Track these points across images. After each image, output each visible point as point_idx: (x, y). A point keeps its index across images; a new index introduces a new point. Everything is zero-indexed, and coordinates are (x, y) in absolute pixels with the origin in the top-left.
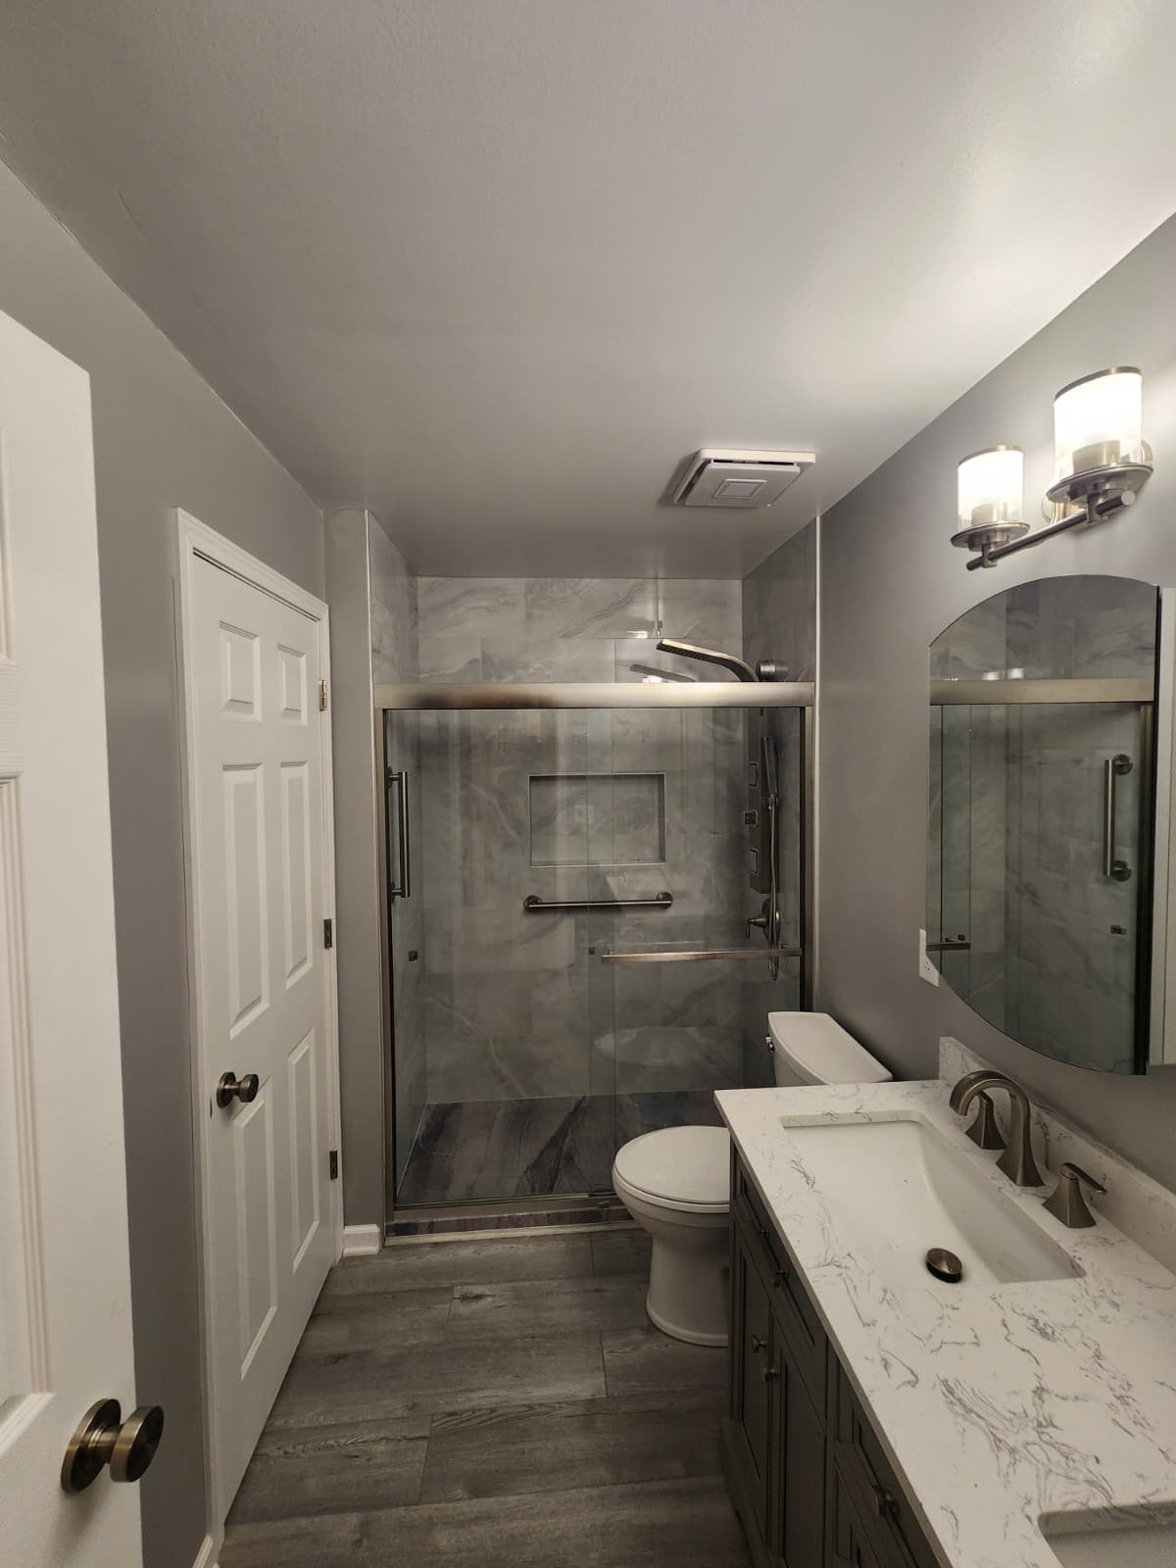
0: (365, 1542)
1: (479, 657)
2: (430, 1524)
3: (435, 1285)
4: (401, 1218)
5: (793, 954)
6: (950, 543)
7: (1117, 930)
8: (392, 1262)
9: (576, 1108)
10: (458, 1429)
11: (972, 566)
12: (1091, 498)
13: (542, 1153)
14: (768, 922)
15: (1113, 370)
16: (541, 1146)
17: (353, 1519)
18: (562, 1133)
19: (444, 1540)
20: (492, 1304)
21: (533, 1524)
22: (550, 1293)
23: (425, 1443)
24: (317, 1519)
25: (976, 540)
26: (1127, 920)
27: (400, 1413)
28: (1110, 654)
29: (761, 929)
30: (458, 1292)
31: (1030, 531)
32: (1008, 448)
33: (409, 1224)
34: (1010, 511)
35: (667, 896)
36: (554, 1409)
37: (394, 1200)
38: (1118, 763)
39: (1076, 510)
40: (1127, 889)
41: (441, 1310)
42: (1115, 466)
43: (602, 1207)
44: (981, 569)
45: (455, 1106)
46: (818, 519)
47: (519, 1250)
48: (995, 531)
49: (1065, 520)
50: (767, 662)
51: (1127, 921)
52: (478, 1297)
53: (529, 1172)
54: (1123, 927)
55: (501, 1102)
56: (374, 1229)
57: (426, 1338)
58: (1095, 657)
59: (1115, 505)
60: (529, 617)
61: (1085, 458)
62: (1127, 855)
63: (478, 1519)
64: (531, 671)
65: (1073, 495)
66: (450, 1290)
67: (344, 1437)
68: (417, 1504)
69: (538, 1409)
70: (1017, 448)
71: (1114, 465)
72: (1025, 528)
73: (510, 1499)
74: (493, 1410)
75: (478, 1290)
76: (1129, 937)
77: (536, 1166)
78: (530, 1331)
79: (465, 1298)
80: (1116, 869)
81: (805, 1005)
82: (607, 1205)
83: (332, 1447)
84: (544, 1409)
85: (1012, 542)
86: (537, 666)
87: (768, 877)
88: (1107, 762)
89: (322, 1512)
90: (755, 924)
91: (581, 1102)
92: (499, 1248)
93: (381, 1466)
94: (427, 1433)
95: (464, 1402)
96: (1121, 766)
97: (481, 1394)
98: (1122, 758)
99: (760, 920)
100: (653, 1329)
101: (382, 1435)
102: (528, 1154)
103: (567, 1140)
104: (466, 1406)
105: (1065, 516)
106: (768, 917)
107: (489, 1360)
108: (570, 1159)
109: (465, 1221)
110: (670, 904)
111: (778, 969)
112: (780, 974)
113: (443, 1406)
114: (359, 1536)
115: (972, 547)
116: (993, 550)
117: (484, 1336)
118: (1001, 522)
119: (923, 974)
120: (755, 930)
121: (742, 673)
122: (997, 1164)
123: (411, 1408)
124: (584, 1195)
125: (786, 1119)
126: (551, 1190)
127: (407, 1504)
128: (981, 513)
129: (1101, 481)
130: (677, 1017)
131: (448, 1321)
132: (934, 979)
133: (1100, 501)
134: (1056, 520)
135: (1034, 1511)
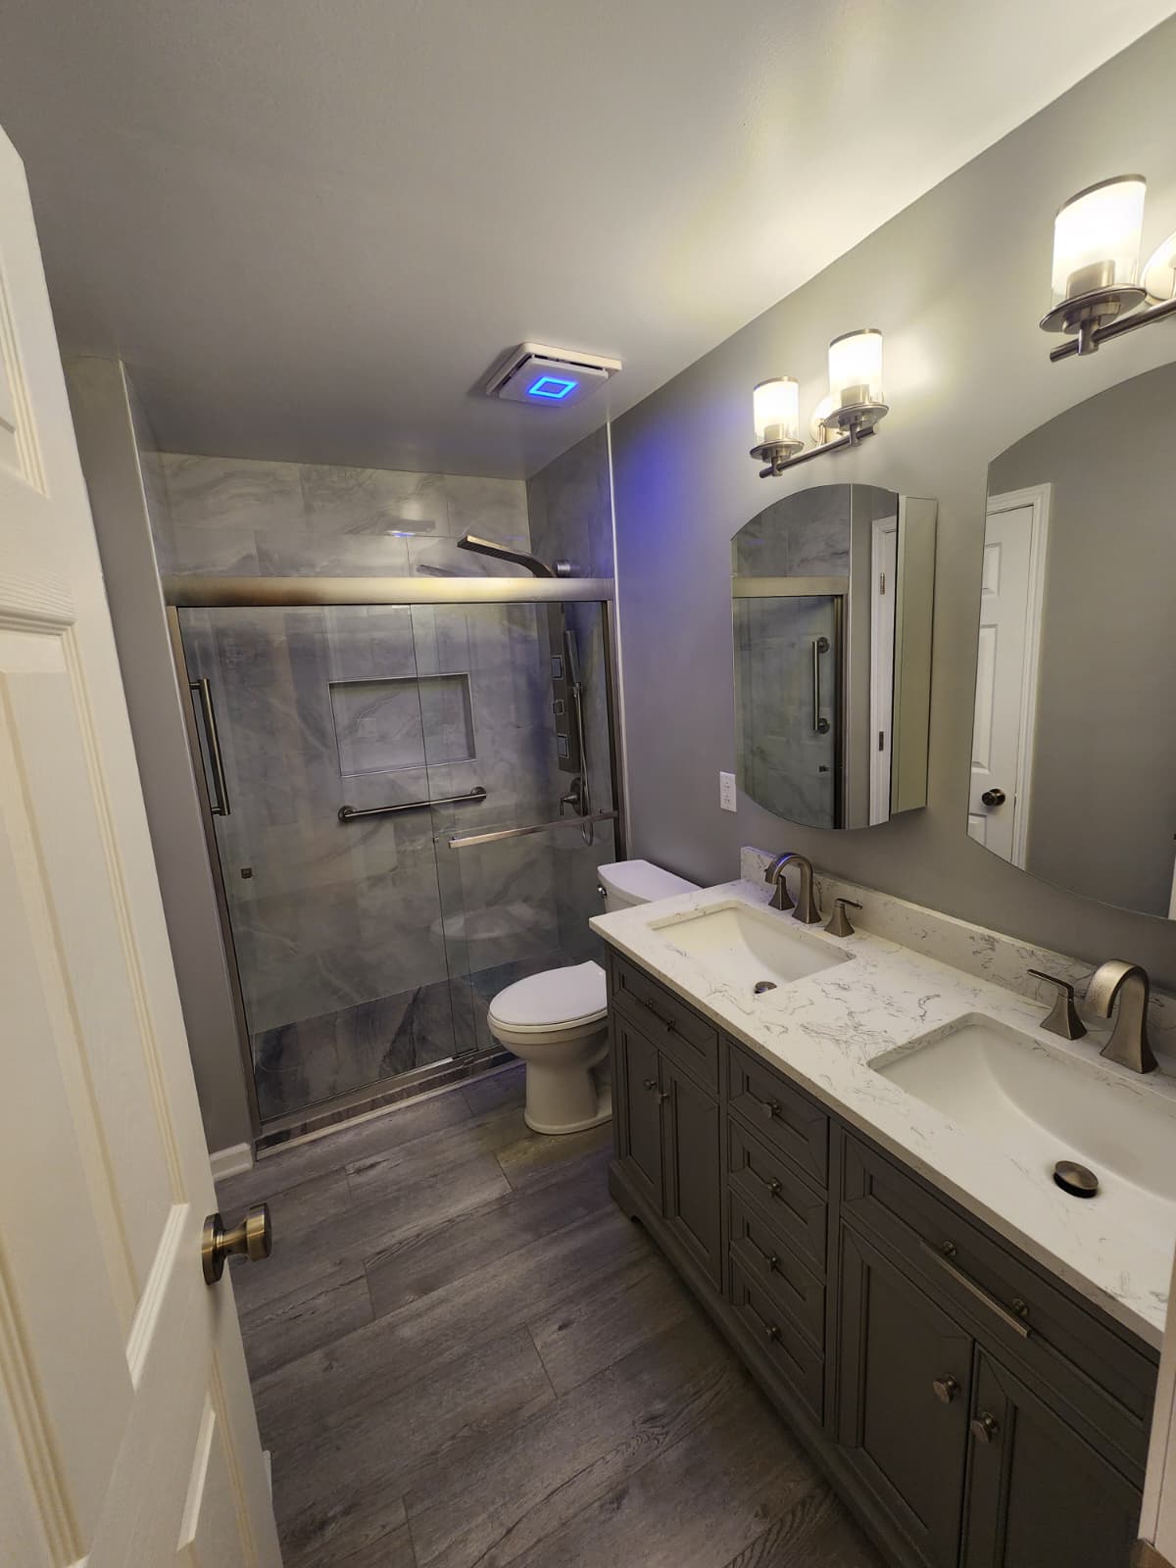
0: (335, 1365)
1: (254, 552)
2: (392, 1328)
3: (325, 1172)
4: (270, 1130)
5: (607, 817)
6: (749, 455)
7: (823, 769)
8: (271, 1170)
9: (415, 999)
10: (390, 1259)
11: (763, 475)
12: (852, 428)
13: (394, 1042)
14: (579, 798)
15: (867, 330)
16: (392, 1037)
17: (317, 1355)
18: (408, 1021)
19: (406, 1332)
20: (388, 1167)
21: (481, 1289)
22: (439, 1141)
23: (364, 1280)
24: (279, 1372)
25: (769, 454)
26: (827, 760)
27: (330, 1271)
28: (814, 559)
29: (571, 805)
30: (351, 1169)
31: (804, 448)
32: (789, 380)
33: (280, 1133)
34: (791, 431)
35: (480, 790)
36: (472, 1214)
37: (258, 1119)
38: (821, 644)
39: (835, 436)
40: (828, 738)
41: (340, 1187)
42: (868, 405)
43: (467, 1063)
44: (770, 477)
45: (288, 1028)
46: (608, 425)
47: (399, 1120)
48: (782, 447)
49: (827, 445)
50: (563, 562)
51: (828, 762)
52: (372, 1166)
53: (387, 1060)
54: (827, 766)
55: (336, 1012)
56: (245, 1147)
57: (332, 1211)
58: (803, 561)
59: (869, 432)
60: (308, 508)
61: (849, 396)
62: (827, 713)
63: (432, 1307)
64: (318, 570)
65: (842, 423)
66: (343, 1168)
67: (280, 1309)
68: (374, 1319)
69: (458, 1220)
70: (795, 381)
71: (867, 403)
72: (799, 446)
73: (456, 1283)
74: (418, 1235)
75: (369, 1162)
76: (829, 774)
77: (391, 1053)
78: (431, 1173)
79: (359, 1171)
80: (821, 724)
81: (620, 856)
82: (472, 1062)
83: (271, 1319)
84: (463, 1218)
85: (793, 457)
86: (325, 563)
87: (576, 760)
88: (814, 643)
89: (279, 1366)
90: (568, 801)
91: (418, 992)
92: (379, 1125)
93: (328, 1312)
94: (363, 1273)
95: (388, 1241)
96: (822, 647)
97: (404, 1229)
98: (823, 640)
99: (572, 797)
100: (536, 1135)
101: (319, 1292)
102: (381, 1047)
103: (415, 1027)
104: (393, 1241)
105: (826, 442)
106: (579, 794)
107: (401, 1205)
108: (423, 1039)
109: (339, 1113)
110: (484, 797)
111: (592, 835)
112: (594, 839)
113: (370, 1250)
114: (326, 1364)
115: (765, 459)
116: (779, 462)
117: (389, 1191)
118: (785, 439)
119: (724, 805)
120: (568, 807)
121: (539, 571)
122: (793, 916)
123: (340, 1263)
124: (450, 1060)
125: (649, 925)
126: (414, 1066)
127: (364, 1325)
128: (771, 430)
129: (860, 414)
130: (498, 898)
131: (350, 1191)
132: (733, 808)
133: (858, 430)
134: (822, 440)
135: (864, 1061)
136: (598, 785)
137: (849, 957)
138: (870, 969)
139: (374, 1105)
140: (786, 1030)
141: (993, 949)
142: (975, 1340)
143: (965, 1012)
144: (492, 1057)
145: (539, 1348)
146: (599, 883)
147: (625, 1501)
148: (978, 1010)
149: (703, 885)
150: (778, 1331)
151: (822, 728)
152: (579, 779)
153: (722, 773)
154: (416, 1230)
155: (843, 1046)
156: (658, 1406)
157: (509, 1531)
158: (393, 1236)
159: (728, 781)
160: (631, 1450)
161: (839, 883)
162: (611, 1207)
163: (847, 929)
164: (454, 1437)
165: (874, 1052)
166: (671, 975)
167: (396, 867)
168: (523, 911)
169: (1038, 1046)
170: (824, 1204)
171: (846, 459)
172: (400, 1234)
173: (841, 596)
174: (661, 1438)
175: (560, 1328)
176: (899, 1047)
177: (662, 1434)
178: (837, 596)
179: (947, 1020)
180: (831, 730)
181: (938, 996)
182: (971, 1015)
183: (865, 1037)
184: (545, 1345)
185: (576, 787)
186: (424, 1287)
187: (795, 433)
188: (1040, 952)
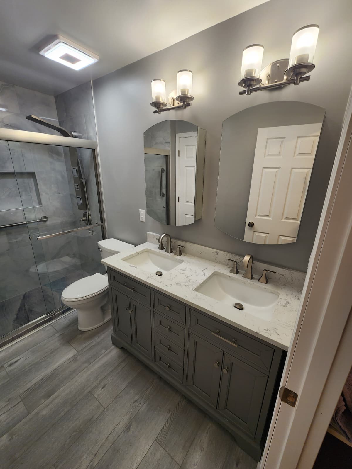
0: (14, 436)
2: (37, 414)
5: (99, 225)
6: (150, 105)
7: (164, 207)
9: (24, 297)
10: (32, 391)
11: (155, 112)
12: (184, 102)
14: (87, 219)
15: (188, 70)
16: (17, 313)
17: (6, 436)
18: (23, 305)
19: (44, 412)
20: (23, 360)
21: (71, 387)
22: (45, 344)
23: (22, 402)
25: (157, 105)
26: (164, 205)
27: (4, 405)
28: (160, 143)
29: (83, 221)
30: (6, 366)
31: (168, 106)
32: (163, 81)
34: (163, 99)
35: (45, 217)
36: (63, 365)
38: (162, 170)
39: (177, 104)
40: (165, 198)
41: (2, 373)
44: (157, 113)
46: (92, 81)
47: (25, 342)
48: (161, 104)
50: (74, 132)
51: (165, 205)
52: (16, 362)
53: (16, 322)
58: (156, 143)
59: (189, 105)
61: (183, 91)
62: (164, 191)
63: (53, 400)
65: (181, 100)
66: (3, 366)
68: (29, 414)
69: (58, 368)
70: (165, 81)
71: (188, 95)
72: (166, 105)
73: (61, 389)
74: (42, 379)
75: (15, 360)
76: (165, 209)
77: (17, 318)
78: (44, 356)
79: (10, 365)
82: (54, 314)
84: (60, 367)
85: (164, 108)
87: (85, 205)
88: (160, 169)
90: (83, 220)
91: (25, 294)
92: (17, 346)
93: (6, 419)
94: (21, 400)
95: (29, 385)
96: (163, 171)
97: (36, 378)
99: (84, 218)
102: (12, 318)
103: (26, 307)
104: (32, 384)
105: (174, 106)
106: (87, 217)
107: (33, 371)
108: (31, 311)
110: (48, 220)
111: (93, 231)
112: (94, 232)
113: (21, 391)
114: (10, 437)
115: (155, 107)
116: (160, 109)
117: (26, 368)
118: (162, 101)
119: (141, 220)
120: (83, 222)
121: (64, 134)
122: (165, 251)
123: (9, 400)
124: (44, 316)
125: (122, 259)
126: (29, 321)
127: (25, 417)
128: (157, 98)
129: (186, 98)
130: (57, 256)
131: (8, 374)
132: (144, 220)
133: (185, 103)
134: (172, 105)
135: (194, 290)
136: (94, 214)
137: (182, 261)
138: (189, 263)
139: (13, 340)
140: (172, 285)
141: (218, 255)
142: (224, 351)
143: (213, 272)
144: (62, 311)
145: (96, 397)
146: (98, 247)
147: (131, 427)
148: (216, 270)
149: (136, 245)
150: (170, 364)
151: (163, 195)
152: (87, 212)
153: (140, 210)
154: (41, 377)
155: (187, 286)
156: (137, 397)
157: (95, 455)
158: (32, 383)
159: (142, 212)
160: (130, 413)
161: (177, 241)
162: (113, 347)
163: (181, 254)
164: (70, 437)
165: (196, 286)
166: (134, 275)
167: (9, 249)
168: (67, 259)
169: (230, 277)
170: (184, 329)
171: (180, 112)
172: (34, 381)
173: (168, 156)
174: (139, 405)
175: (102, 388)
176: (201, 284)
177: (139, 404)
178: (166, 156)
179: (210, 274)
180: (165, 196)
181: (206, 268)
182: (214, 272)
183: (192, 283)
184: (98, 395)
185: (85, 215)
186: (48, 395)
187: (165, 100)
188: (229, 254)
